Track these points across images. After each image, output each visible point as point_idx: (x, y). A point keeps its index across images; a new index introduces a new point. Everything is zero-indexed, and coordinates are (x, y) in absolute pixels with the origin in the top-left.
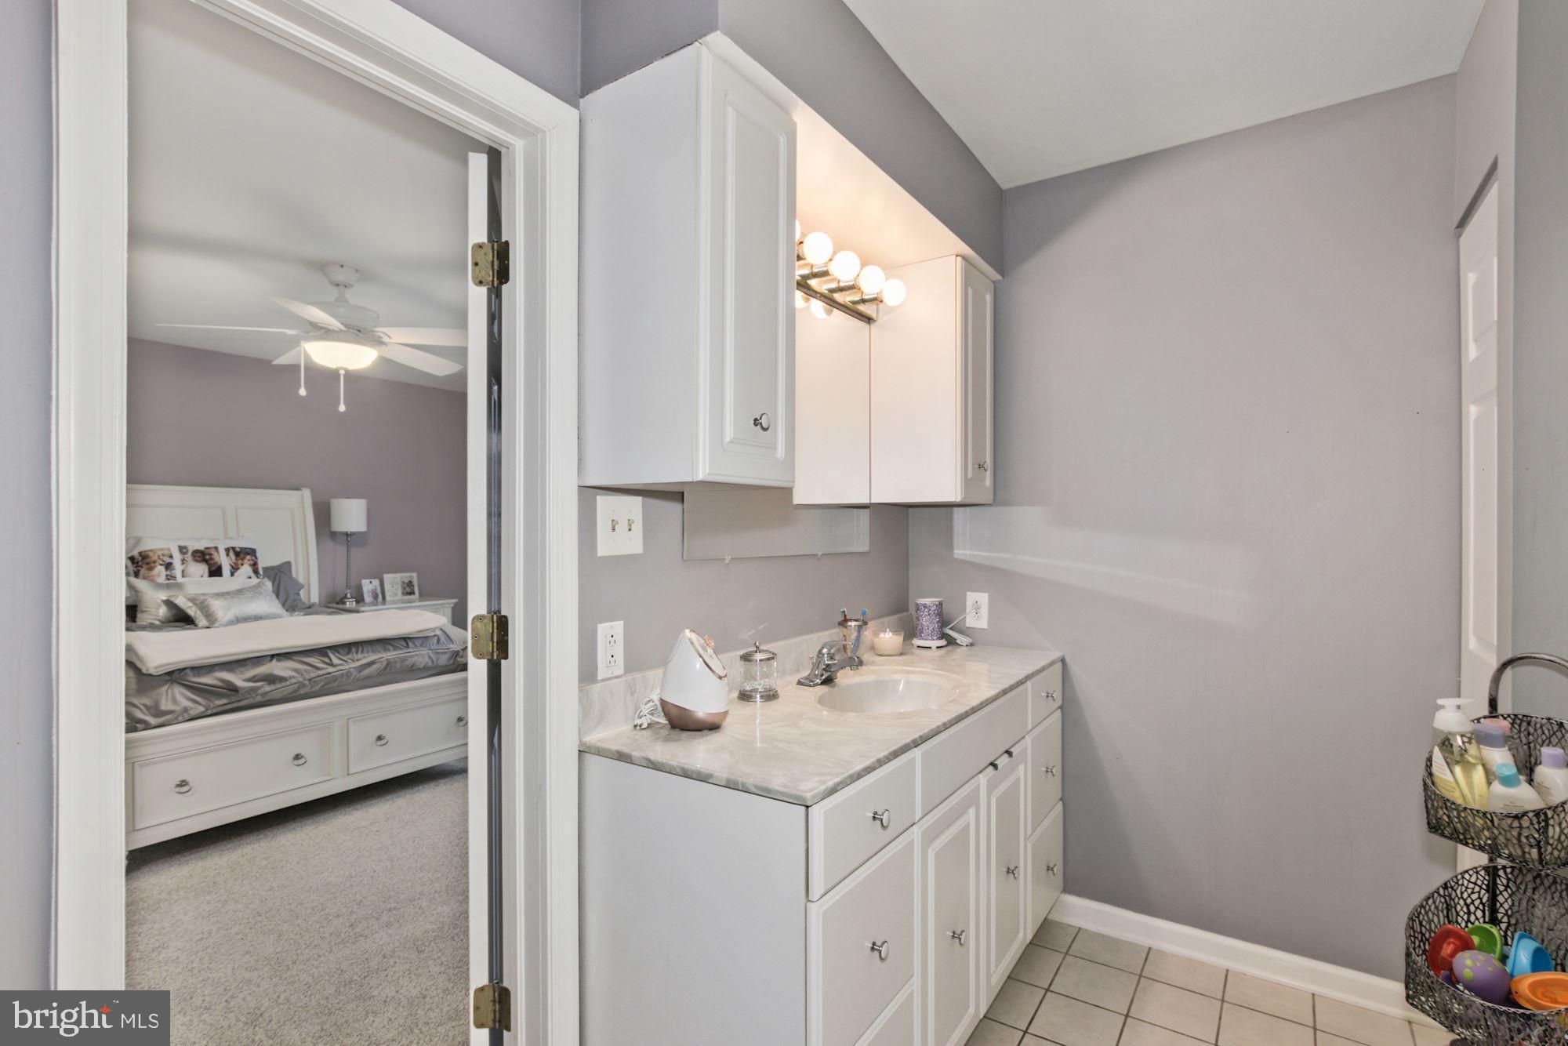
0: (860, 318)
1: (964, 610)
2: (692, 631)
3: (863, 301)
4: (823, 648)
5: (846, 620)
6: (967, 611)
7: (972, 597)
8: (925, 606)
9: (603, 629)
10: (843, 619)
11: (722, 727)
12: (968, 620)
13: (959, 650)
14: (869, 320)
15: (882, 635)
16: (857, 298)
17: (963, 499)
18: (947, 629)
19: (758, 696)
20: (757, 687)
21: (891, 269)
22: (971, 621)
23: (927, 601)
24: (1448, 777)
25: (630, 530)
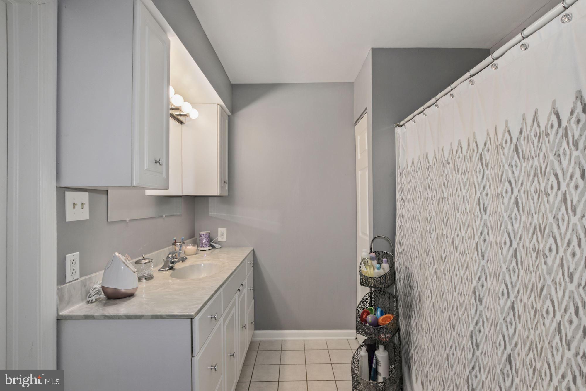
0: (178, 121)
1: (217, 236)
2: (119, 253)
3: (180, 115)
4: (169, 255)
5: (176, 242)
6: (219, 236)
7: (220, 230)
8: (203, 235)
9: (69, 257)
10: (174, 242)
11: (135, 294)
12: (219, 239)
13: (217, 250)
14: (181, 122)
15: (188, 247)
16: (178, 113)
17: (220, 194)
18: (212, 243)
19: (144, 278)
20: (144, 274)
21: (194, 105)
22: (220, 239)
23: (204, 232)
24: (365, 270)
25: (83, 208)
